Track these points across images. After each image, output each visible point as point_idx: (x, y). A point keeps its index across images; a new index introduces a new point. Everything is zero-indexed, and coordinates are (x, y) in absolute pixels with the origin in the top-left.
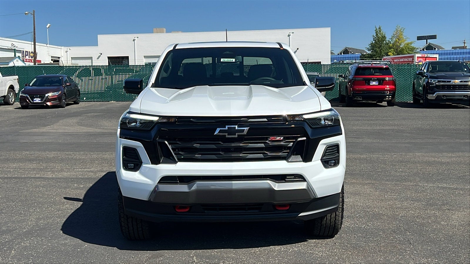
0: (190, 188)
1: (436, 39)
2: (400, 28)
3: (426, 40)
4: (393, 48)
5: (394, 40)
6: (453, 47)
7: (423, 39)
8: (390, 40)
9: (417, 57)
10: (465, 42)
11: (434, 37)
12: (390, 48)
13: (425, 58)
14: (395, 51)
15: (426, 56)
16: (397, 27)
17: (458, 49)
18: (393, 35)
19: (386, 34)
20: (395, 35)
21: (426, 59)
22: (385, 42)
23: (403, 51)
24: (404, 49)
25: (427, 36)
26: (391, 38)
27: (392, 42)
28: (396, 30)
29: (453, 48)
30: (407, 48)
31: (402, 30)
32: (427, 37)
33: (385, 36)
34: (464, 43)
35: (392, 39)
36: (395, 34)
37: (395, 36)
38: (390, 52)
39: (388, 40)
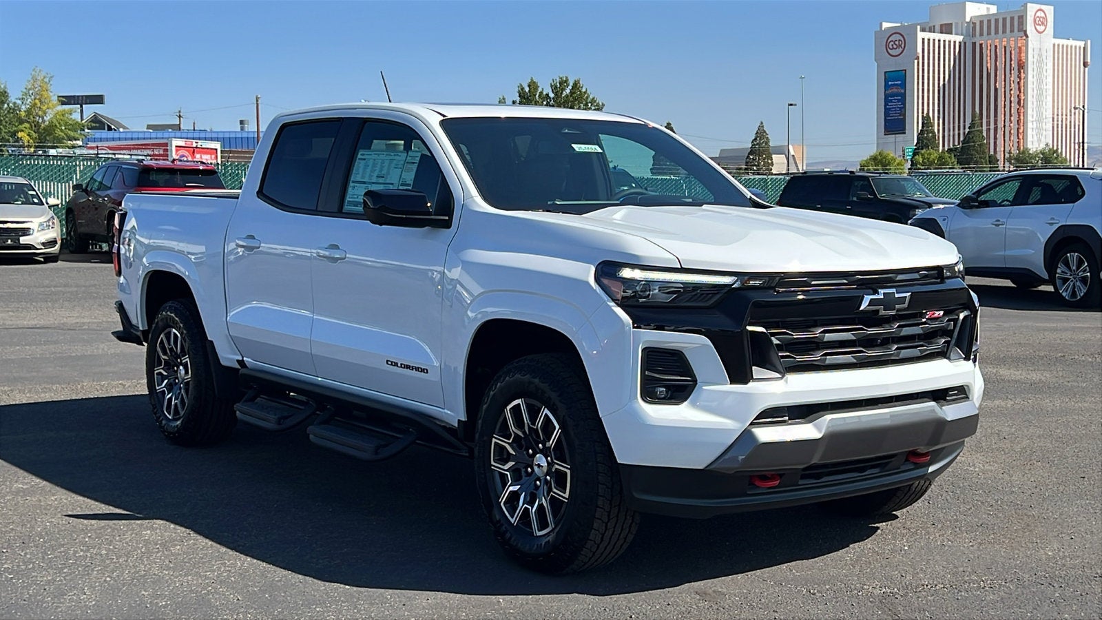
0: (818, 428)
1: (102, 103)
2: (43, 74)
3: (79, 106)
4: (29, 122)
5: (28, 102)
6: (148, 125)
7: (72, 102)
8: (19, 102)
9: (176, 146)
10: (181, 114)
11: (98, 100)
12: (21, 122)
13: (192, 149)
14: (34, 128)
15: (194, 145)
16: (34, 70)
17: (170, 130)
18: (25, 90)
19: (8, 87)
20: (30, 89)
21: (194, 152)
22: (6, 106)
23: (54, 130)
24: (56, 126)
25: (82, 96)
26: (21, 97)
27: (23, 107)
28: (32, 78)
29: (149, 127)
30: (62, 122)
31: (47, 80)
32: (80, 98)
33: (5, 92)
34: (180, 117)
35: (22, 99)
36: (30, 87)
37: (31, 92)
38: (23, 131)
39: (13, 101)
